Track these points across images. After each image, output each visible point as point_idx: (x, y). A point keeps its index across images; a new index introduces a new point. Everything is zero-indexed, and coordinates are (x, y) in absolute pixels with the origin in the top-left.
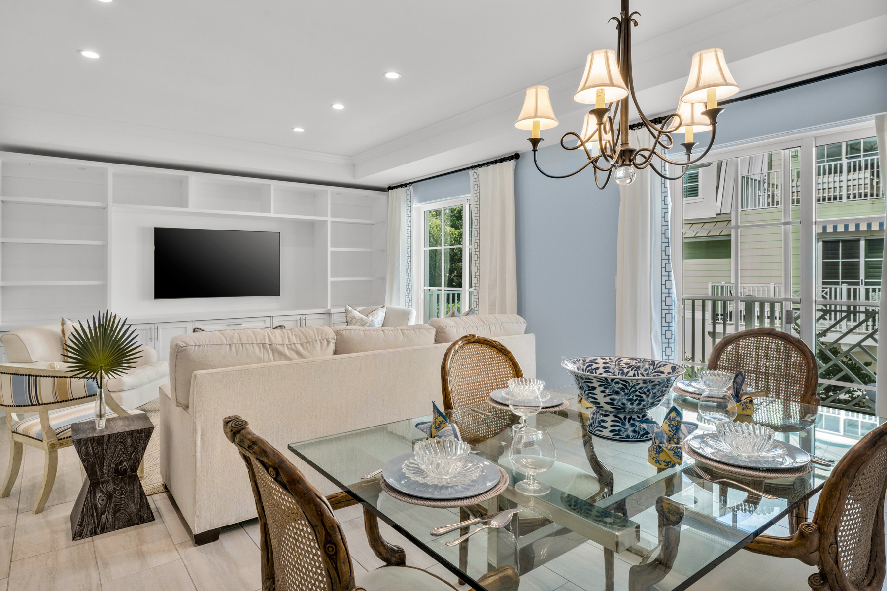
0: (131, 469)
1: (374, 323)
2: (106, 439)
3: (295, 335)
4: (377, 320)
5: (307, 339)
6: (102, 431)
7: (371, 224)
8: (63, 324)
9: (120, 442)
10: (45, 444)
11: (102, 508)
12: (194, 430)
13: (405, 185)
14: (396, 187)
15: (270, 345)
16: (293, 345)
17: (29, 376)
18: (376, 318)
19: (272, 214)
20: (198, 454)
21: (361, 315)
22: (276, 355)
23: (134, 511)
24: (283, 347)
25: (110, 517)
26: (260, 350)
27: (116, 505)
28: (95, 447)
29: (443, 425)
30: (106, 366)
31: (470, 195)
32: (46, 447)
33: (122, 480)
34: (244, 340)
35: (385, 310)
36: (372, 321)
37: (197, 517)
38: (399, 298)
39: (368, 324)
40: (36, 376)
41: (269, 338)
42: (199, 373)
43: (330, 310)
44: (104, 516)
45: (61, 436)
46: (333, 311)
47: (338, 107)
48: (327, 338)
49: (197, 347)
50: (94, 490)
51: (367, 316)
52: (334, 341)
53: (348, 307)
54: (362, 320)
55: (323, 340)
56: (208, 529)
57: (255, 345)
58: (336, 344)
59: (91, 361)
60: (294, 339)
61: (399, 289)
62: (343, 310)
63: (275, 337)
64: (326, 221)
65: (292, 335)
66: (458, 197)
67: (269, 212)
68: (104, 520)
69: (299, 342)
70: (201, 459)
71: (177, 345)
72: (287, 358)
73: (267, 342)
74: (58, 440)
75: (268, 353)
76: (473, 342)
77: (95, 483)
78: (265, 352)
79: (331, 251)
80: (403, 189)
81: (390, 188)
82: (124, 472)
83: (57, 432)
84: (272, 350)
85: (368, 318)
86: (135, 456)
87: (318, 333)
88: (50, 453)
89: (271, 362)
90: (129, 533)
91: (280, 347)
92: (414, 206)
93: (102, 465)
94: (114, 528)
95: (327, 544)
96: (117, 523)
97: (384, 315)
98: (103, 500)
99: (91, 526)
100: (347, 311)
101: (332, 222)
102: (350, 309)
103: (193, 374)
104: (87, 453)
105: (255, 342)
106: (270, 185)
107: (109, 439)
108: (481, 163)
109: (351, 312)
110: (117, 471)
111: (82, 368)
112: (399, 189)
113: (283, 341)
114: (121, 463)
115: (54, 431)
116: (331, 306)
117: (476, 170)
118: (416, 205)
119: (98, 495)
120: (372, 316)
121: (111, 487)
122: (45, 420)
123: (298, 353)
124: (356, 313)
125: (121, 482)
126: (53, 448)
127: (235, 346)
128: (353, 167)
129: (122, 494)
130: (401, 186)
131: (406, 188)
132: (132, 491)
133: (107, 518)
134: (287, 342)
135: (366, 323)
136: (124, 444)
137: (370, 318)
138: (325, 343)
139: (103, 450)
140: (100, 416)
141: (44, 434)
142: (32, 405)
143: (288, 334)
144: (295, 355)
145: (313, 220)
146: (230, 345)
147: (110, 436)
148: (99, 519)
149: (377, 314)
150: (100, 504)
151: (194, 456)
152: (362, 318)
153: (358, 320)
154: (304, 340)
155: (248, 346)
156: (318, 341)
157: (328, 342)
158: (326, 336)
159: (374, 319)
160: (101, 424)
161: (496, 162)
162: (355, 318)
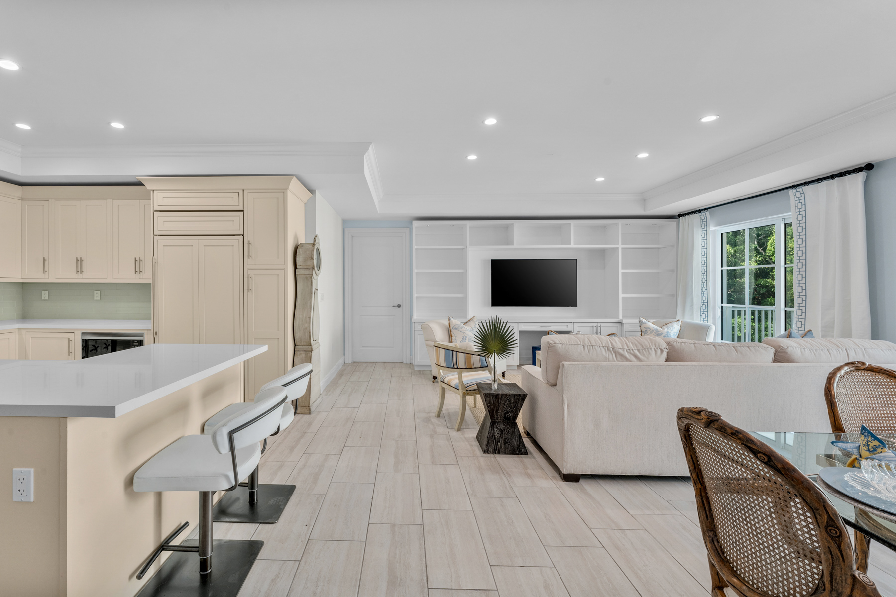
0: (513, 418)
1: (670, 335)
2: (500, 396)
3: (631, 342)
4: (672, 332)
5: (642, 347)
6: (495, 391)
7: (659, 248)
8: (449, 320)
9: (508, 400)
10: (461, 391)
11: (498, 438)
12: (563, 403)
13: (700, 211)
14: (689, 214)
15: (613, 348)
16: (631, 350)
17: (453, 351)
18: (672, 330)
19: (573, 246)
20: (566, 419)
21: (655, 327)
22: (618, 356)
23: (516, 445)
24: (623, 351)
25: (503, 445)
26: (606, 352)
27: (505, 439)
28: (494, 400)
29: (879, 450)
30: (497, 350)
31: (791, 214)
32: (461, 394)
33: (508, 424)
34: (593, 343)
35: (680, 323)
36: (667, 332)
37: (566, 462)
38: (693, 312)
39: (664, 335)
40: (457, 352)
41: (611, 343)
42: (566, 363)
43: (622, 320)
44: (499, 444)
45: (469, 388)
46: (625, 321)
47: (643, 155)
48: (660, 347)
49: (561, 345)
50: (493, 426)
51: (661, 328)
52: (667, 350)
53: (641, 319)
54: (657, 331)
55: (657, 348)
56: (573, 473)
57: (601, 347)
58: (667, 353)
59: (489, 346)
60: (631, 346)
61: (692, 305)
62: (637, 321)
63: (616, 343)
64: (617, 248)
65: (629, 342)
66: (769, 217)
67: (570, 244)
68: (499, 446)
69: (635, 348)
70: (568, 422)
71: (548, 342)
72: (627, 360)
73: (610, 346)
74: (468, 391)
75: (612, 355)
76: (863, 369)
77: (493, 422)
78: (610, 353)
79: (622, 273)
80: (697, 215)
81: (680, 216)
82: (509, 419)
83: (466, 385)
84: (615, 352)
85: (663, 329)
86: (516, 410)
87: (651, 343)
88: (463, 397)
89: (615, 361)
90: (515, 459)
91: (621, 351)
92: (711, 229)
93: (497, 412)
94: (505, 453)
95: (828, 527)
96: (506, 450)
97: (679, 328)
98: (498, 434)
99: (493, 447)
100: (641, 323)
101: (622, 248)
102: (644, 320)
103: (561, 363)
104: (490, 403)
105: (601, 345)
106: (570, 224)
107: (502, 396)
108: (807, 180)
109: (645, 323)
110: (505, 418)
111: (484, 350)
112: (691, 216)
113: (622, 346)
114: (508, 413)
115: (464, 385)
116: (622, 317)
117: (799, 189)
118: (712, 228)
119: (496, 430)
120: (668, 329)
121: (502, 426)
122: (460, 377)
123: (636, 356)
124: (650, 325)
125: (507, 425)
126: (464, 395)
127: (587, 347)
128: (644, 201)
129: (508, 433)
130: (694, 212)
131: (700, 214)
132: (514, 432)
133: (501, 445)
134: (626, 347)
135: (661, 334)
136: (510, 401)
137: (666, 330)
138: (659, 351)
139: (498, 402)
140: (494, 381)
141: (460, 385)
142: (454, 368)
143: (625, 341)
144: (633, 358)
145: (604, 248)
146: (583, 345)
147: (502, 395)
148: (497, 445)
149: (672, 326)
150: (497, 436)
151: (563, 419)
152: (657, 329)
153: (653, 330)
154: (640, 347)
155: (596, 347)
156: (653, 349)
157: (662, 351)
158: (659, 346)
159: (668, 330)
160: (495, 386)
161: (832, 177)
162: (650, 329)
